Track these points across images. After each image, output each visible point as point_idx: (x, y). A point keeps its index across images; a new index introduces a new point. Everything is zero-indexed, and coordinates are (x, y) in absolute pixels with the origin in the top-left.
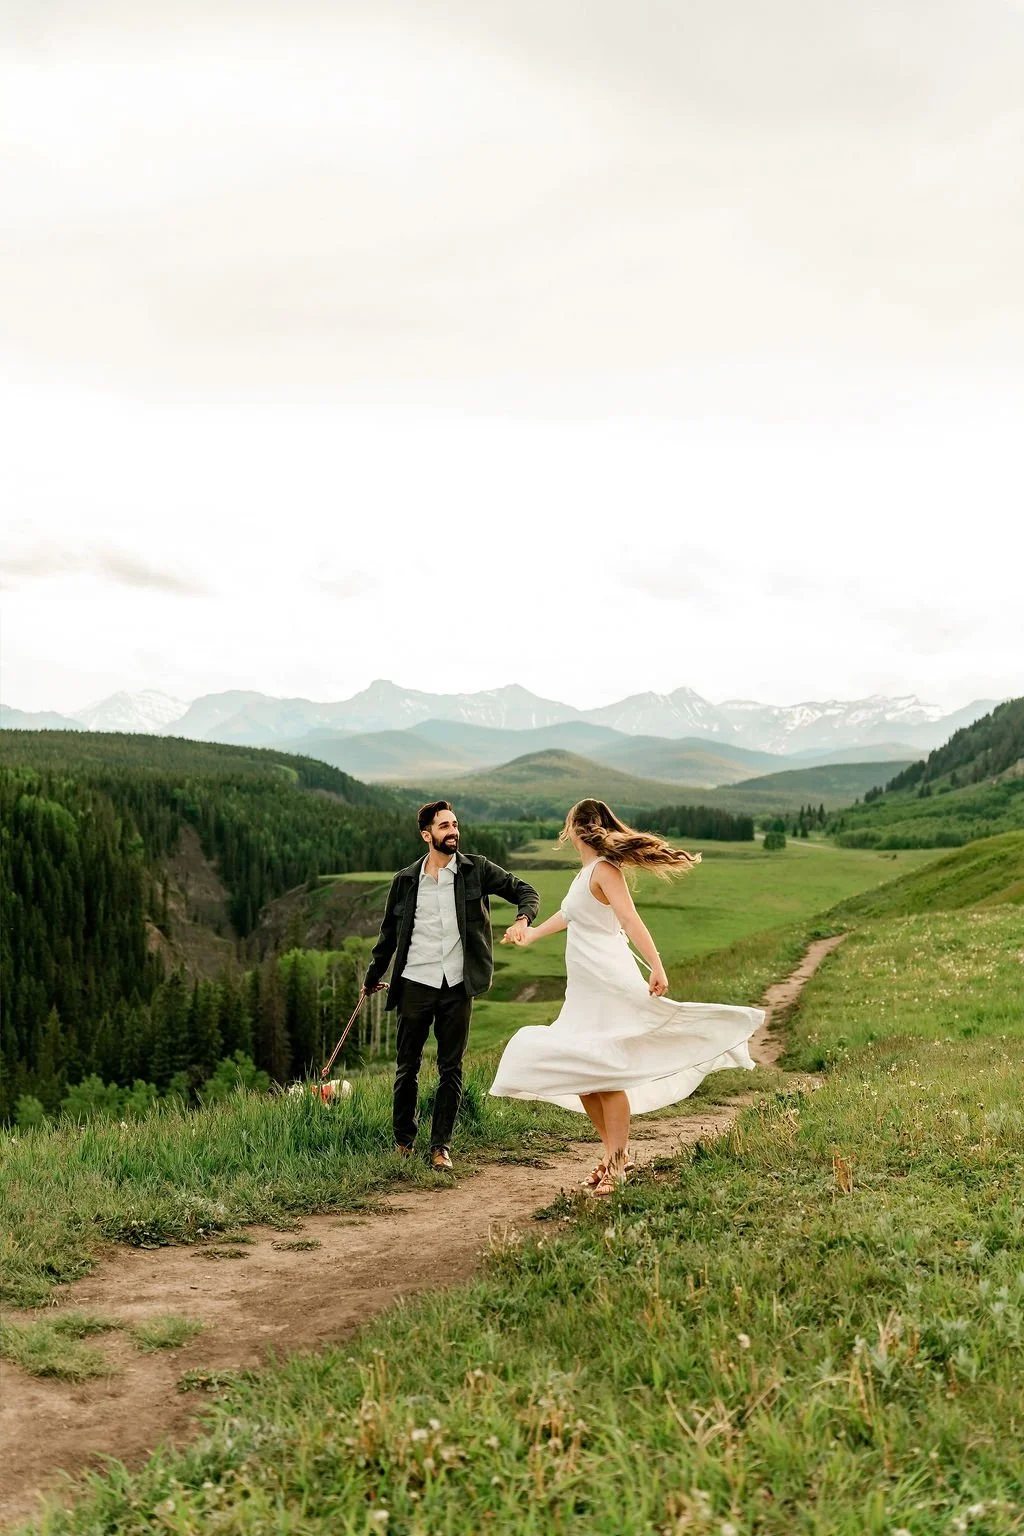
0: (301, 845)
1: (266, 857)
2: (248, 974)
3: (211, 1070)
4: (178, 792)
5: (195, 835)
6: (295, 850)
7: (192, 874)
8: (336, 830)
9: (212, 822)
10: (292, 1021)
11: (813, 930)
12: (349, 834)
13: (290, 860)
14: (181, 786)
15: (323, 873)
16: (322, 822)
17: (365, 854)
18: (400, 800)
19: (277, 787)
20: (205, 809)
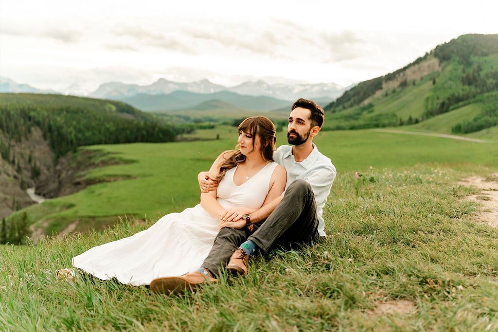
1: (69, 139)
4: (32, 114)
5: (39, 130)
6: (84, 135)
7: (37, 147)
8: (103, 128)
9: (46, 125)
13: (80, 140)
14: (34, 110)
16: (98, 125)
19: (85, 111)
20: (44, 120)
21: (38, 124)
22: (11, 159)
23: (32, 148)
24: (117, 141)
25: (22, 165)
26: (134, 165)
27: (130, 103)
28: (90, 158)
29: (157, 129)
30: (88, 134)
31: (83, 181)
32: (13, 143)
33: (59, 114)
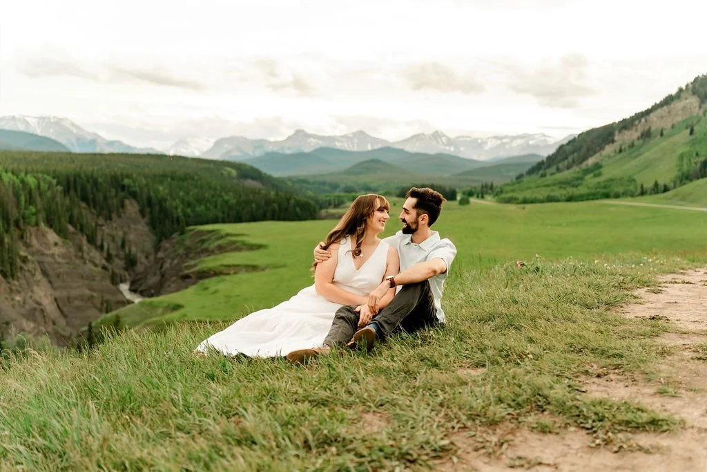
0: (197, 209)
1: (175, 216)
4: (126, 181)
5: (135, 204)
6: (193, 211)
7: (133, 226)
8: (220, 200)
9: (144, 197)
13: (189, 217)
14: (128, 176)
19: (196, 177)
20: (141, 189)
21: (134, 195)
22: (99, 243)
23: (125, 229)
24: (238, 220)
25: (113, 252)
26: (262, 251)
27: (256, 166)
28: (203, 241)
29: (292, 201)
30: (200, 208)
31: (193, 273)
32: (101, 221)
33: (161, 182)
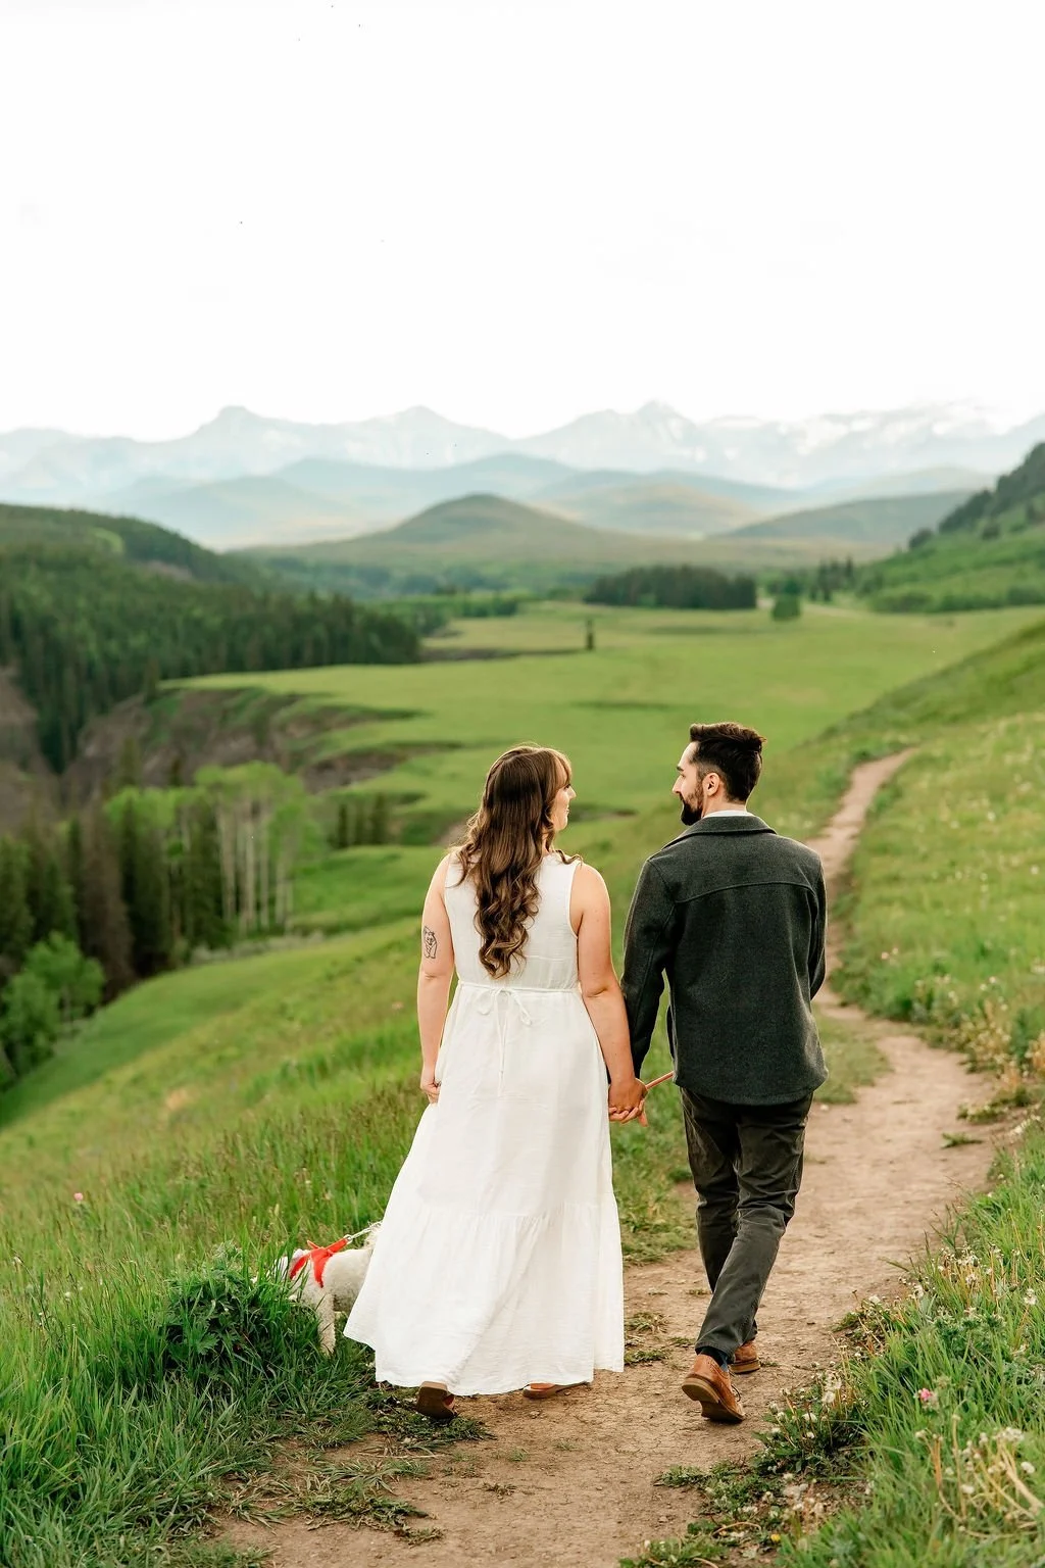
2: (63, 828)
3: (19, 961)
10: (130, 889)
11: (857, 749)
12: (198, 623)
15: (165, 677)
16: (161, 608)
17: (223, 651)
18: (267, 573)
